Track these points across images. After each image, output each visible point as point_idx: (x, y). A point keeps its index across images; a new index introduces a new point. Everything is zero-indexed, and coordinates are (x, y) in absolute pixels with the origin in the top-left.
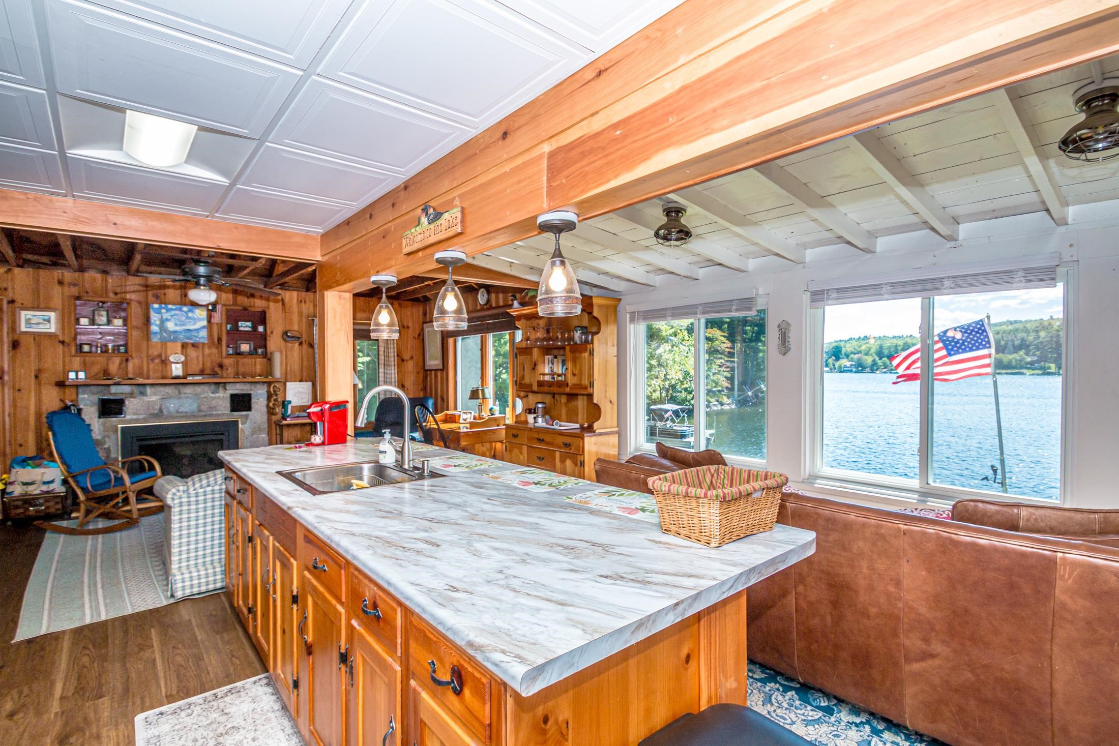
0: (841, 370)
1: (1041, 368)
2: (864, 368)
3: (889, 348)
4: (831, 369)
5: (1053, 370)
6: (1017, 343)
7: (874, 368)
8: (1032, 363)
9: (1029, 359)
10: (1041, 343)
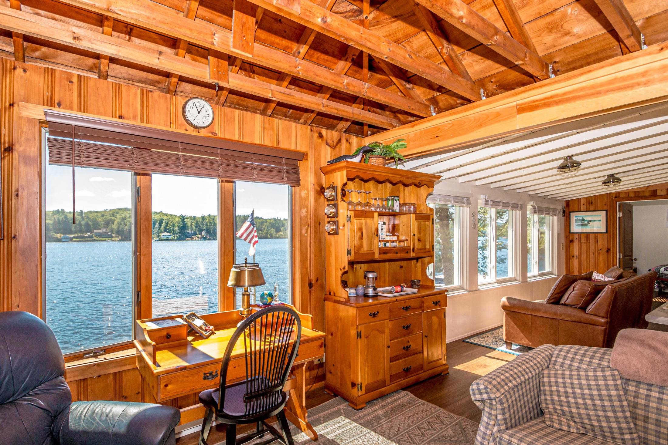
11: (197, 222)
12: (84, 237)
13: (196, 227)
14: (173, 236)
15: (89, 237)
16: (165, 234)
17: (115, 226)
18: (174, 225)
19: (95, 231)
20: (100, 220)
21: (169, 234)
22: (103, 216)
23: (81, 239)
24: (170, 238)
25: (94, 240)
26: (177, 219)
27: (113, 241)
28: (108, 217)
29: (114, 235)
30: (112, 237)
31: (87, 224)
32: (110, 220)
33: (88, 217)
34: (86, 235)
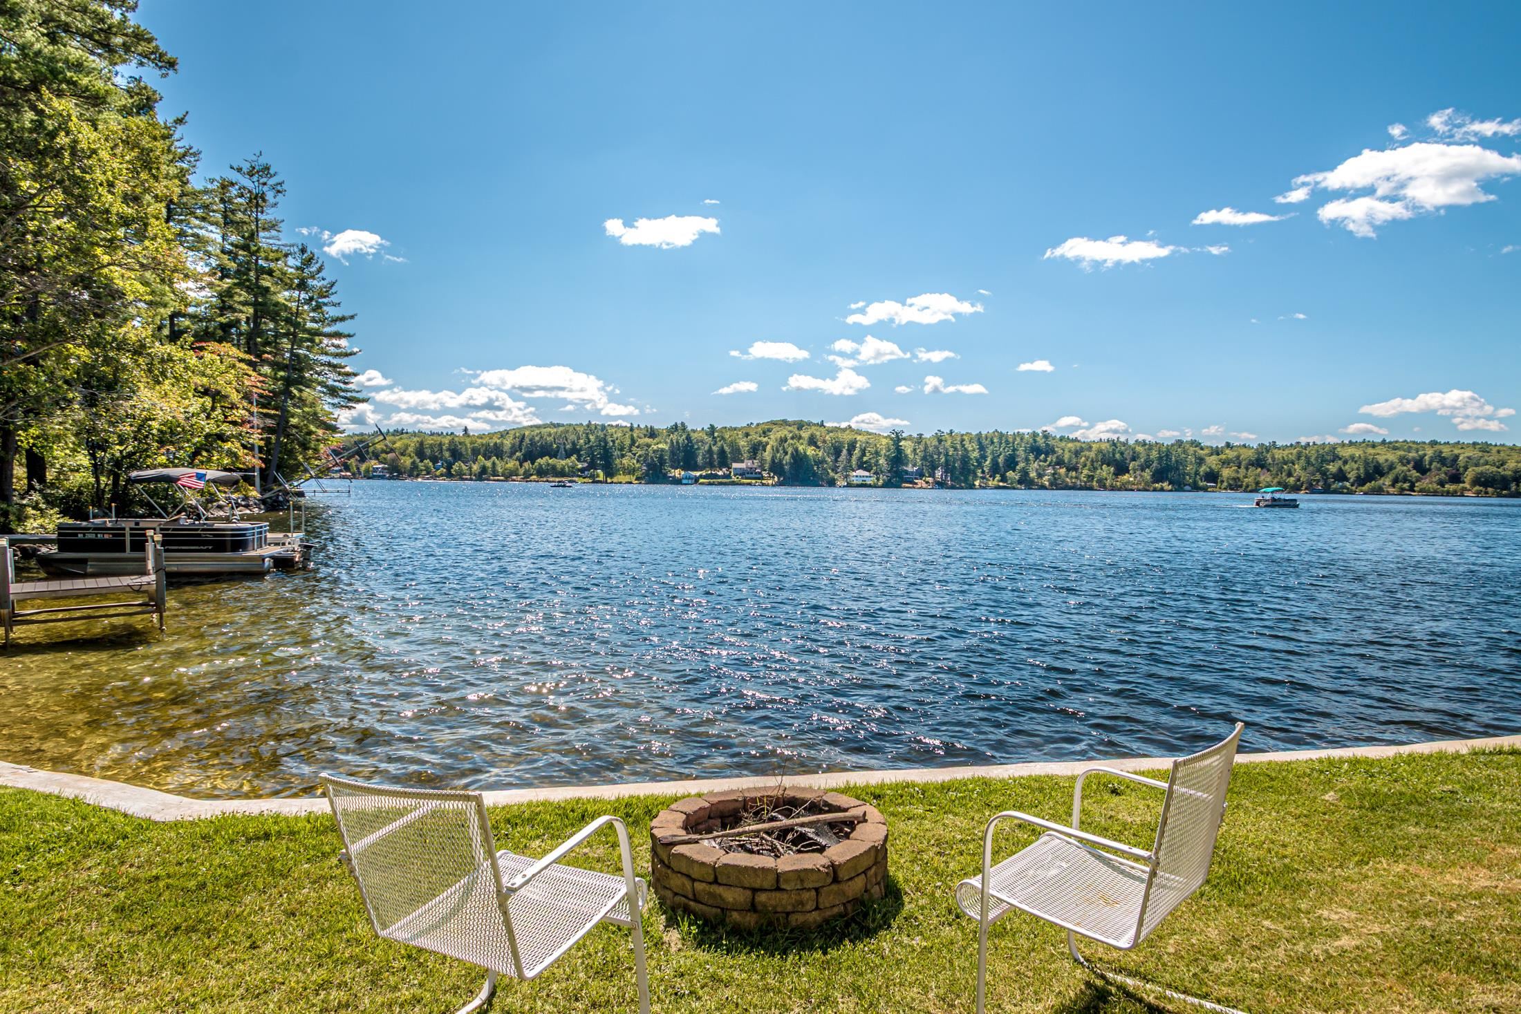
0: (368, 476)
1: (592, 476)
2: (400, 473)
3: (431, 446)
4: (354, 474)
5: (601, 478)
6: (568, 447)
7: (413, 472)
8: (582, 470)
9: (580, 466)
10: (591, 447)
11: (926, 447)
12: (716, 476)
13: (924, 458)
14: (874, 479)
15: (725, 476)
16: (860, 472)
17: (767, 455)
18: (877, 453)
19: (735, 465)
20: (742, 443)
21: (867, 474)
22: (747, 435)
23: (712, 480)
24: (869, 481)
25: (733, 483)
26: (884, 441)
27: (763, 485)
28: (755, 437)
29: (765, 474)
30: (762, 478)
31: (722, 452)
32: (760, 443)
33: (723, 438)
34: (720, 473)
